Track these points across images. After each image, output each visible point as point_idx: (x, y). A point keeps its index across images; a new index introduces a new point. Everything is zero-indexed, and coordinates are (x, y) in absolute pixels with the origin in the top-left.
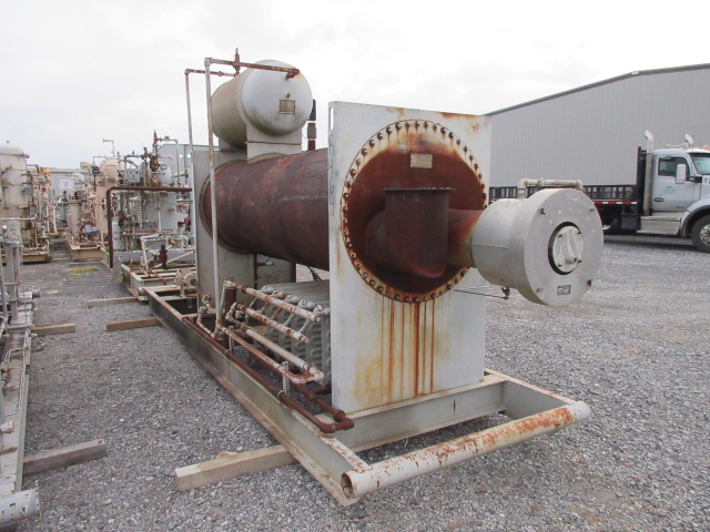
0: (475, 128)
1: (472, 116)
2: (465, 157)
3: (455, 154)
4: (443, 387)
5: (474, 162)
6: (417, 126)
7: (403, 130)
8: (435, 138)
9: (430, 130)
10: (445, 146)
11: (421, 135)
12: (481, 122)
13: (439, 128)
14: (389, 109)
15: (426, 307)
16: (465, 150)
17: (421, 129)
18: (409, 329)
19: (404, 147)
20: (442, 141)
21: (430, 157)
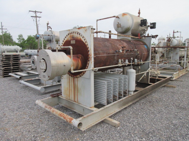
0: (86, 30)
1: (85, 27)
2: (83, 40)
3: (80, 39)
4: (80, 103)
5: (85, 41)
6: (72, 33)
7: (69, 35)
8: (76, 35)
9: (75, 33)
10: (78, 37)
11: (73, 36)
12: (87, 28)
13: (77, 33)
14: (67, 31)
15: (76, 79)
16: (83, 37)
17: (73, 34)
18: (72, 83)
19: (69, 39)
20: (77, 36)
21: (75, 41)
